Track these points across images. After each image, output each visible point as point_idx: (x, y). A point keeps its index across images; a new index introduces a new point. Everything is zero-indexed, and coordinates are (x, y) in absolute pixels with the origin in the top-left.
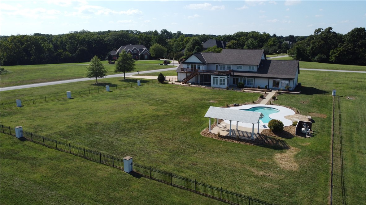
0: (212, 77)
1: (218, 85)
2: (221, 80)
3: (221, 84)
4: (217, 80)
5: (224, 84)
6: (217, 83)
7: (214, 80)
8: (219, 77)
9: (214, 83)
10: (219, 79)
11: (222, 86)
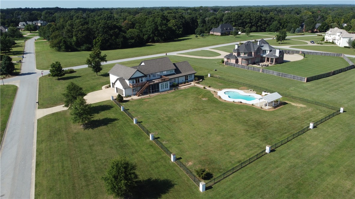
0: (160, 85)
2: (166, 85)
4: (163, 86)
8: (164, 83)
9: (161, 88)
11: (167, 89)
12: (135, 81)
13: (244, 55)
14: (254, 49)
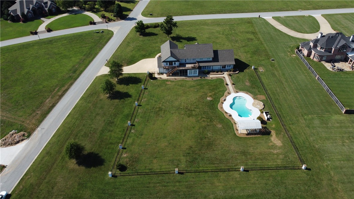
0: (188, 71)
1: (193, 75)
2: (194, 72)
3: (194, 74)
4: (192, 72)
5: (196, 74)
6: (192, 74)
7: (190, 72)
8: (193, 70)
9: (190, 74)
10: (193, 71)
11: (195, 75)
12: (168, 63)
13: (321, 49)
14: (337, 45)
